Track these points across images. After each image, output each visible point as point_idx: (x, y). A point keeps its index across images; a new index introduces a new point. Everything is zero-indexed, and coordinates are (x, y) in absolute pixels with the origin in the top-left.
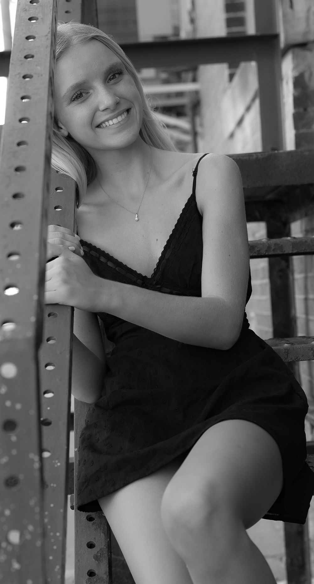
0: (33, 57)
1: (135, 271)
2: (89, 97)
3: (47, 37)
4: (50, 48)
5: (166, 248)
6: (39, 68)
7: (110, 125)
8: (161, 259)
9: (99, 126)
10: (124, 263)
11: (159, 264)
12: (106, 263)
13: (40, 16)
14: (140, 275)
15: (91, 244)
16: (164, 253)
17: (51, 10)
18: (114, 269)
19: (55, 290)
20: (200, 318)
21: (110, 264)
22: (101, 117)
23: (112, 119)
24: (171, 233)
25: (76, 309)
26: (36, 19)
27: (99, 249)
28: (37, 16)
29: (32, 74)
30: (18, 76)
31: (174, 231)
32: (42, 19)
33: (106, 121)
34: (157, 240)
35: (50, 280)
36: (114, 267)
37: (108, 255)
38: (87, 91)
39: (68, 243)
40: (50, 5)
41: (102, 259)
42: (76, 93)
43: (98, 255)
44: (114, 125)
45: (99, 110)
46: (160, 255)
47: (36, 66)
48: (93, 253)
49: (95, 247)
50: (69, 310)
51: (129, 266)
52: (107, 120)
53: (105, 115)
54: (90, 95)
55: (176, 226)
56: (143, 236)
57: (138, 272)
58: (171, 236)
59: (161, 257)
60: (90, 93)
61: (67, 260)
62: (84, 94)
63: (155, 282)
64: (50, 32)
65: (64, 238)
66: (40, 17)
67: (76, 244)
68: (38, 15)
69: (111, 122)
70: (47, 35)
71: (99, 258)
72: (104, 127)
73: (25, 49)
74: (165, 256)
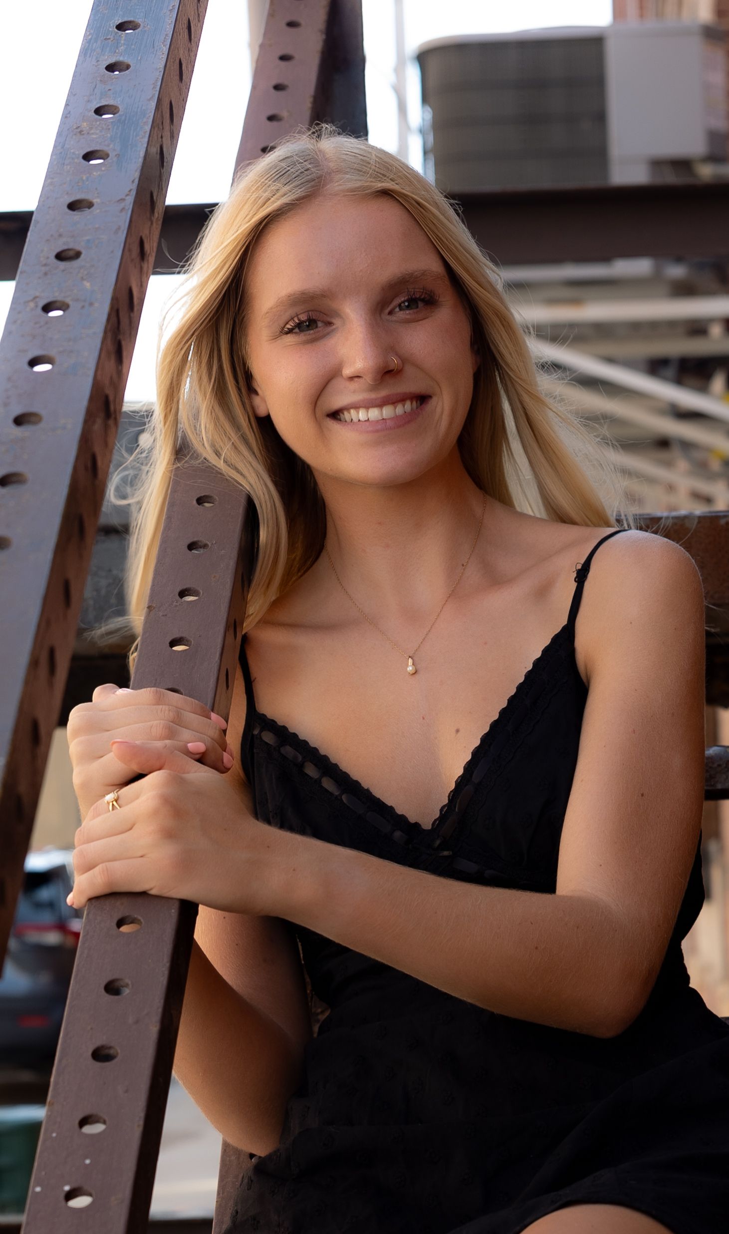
0: (78, 255)
1: (391, 806)
2: (328, 334)
3: (122, 205)
4: (125, 232)
5: (476, 753)
6: (87, 285)
7: (359, 420)
8: (461, 782)
9: (335, 415)
10: (365, 785)
11: (454, 795)
12: (318, 782)
13: (112, 148)
14: (403, 818)
15: (284, 728)
16: (469, 767)
17: (145, 132)
18: (337, 797)
19: (142, 856)
20: (536, 948)
21: (328, 784)
22: (342, 396)
23: (368, 405)
24: (496, 717)
25: (205, 907)
26: (104, 156)
27: (305, 743)
28: (105, 148)
29: (68, 300)
30: (32, 305)
31: (503, 713)
32: (118, 156)
33: (352, 408)
34: (458, 731)
35: (131, 829)
36: (337, 793)
37: (325, 758)
38: (329, 319)
39: (186, 734)
40: (145, 120)
41: (311, 771)
42: (297, 315)
43: (300, 758)
44: (367, 423)
45: (342, 376)
46: (460, 772)
47: (82, 279)
48: (288, 751)
49: (295, 735)
50: (173, 911)
51: (377, 793)
52: (356, 407)
53: (354, 392)
54: (333, 331)
55: (511, 700)
56: (424, 718)
57: (399, 811)
58: (494, 725)
59: (462, 777)
60: (334, 327)
61: (178, 780)
62: (320, 324)
63: (438, 842)
64: (134, 193)
65: (177, 722)
66: (114, 150)
67: (212, 739)
68: (108, 146)
69: (362, 415)
70: (123, 200)
71: (301, 766)
72: (346, 421)
73: (60, 235)
74: (471, 776)
